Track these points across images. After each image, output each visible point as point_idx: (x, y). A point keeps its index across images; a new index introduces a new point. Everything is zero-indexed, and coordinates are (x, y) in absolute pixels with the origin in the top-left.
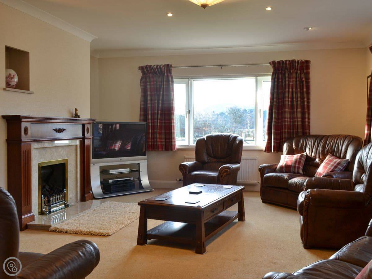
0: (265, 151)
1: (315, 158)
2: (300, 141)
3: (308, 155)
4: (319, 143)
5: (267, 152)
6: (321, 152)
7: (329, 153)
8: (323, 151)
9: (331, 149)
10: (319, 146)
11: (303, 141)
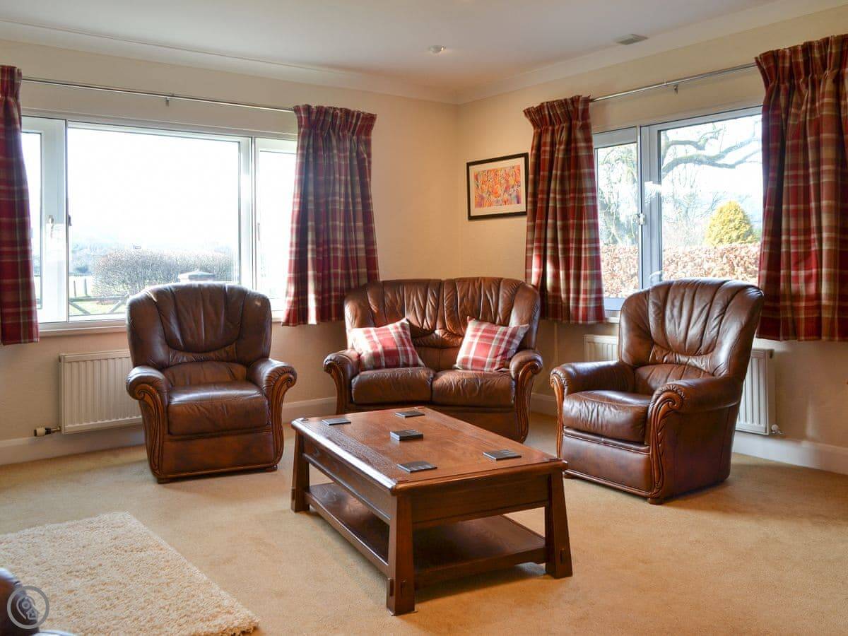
0: (287, 323)
1: (434, 328)
2: (384, 294)
3: (414, 322)
4: (438, 295)
5: (291, 324)
6: (448, 316)
7: (468, 317)
8: (452, 313)
9: (471, 307)
10: (441, 304)
11: (391, 294)
